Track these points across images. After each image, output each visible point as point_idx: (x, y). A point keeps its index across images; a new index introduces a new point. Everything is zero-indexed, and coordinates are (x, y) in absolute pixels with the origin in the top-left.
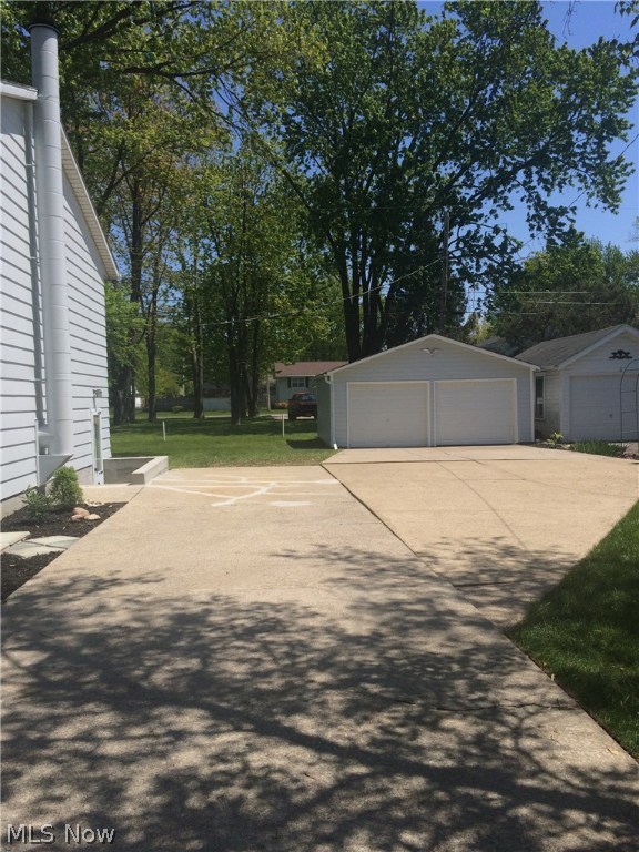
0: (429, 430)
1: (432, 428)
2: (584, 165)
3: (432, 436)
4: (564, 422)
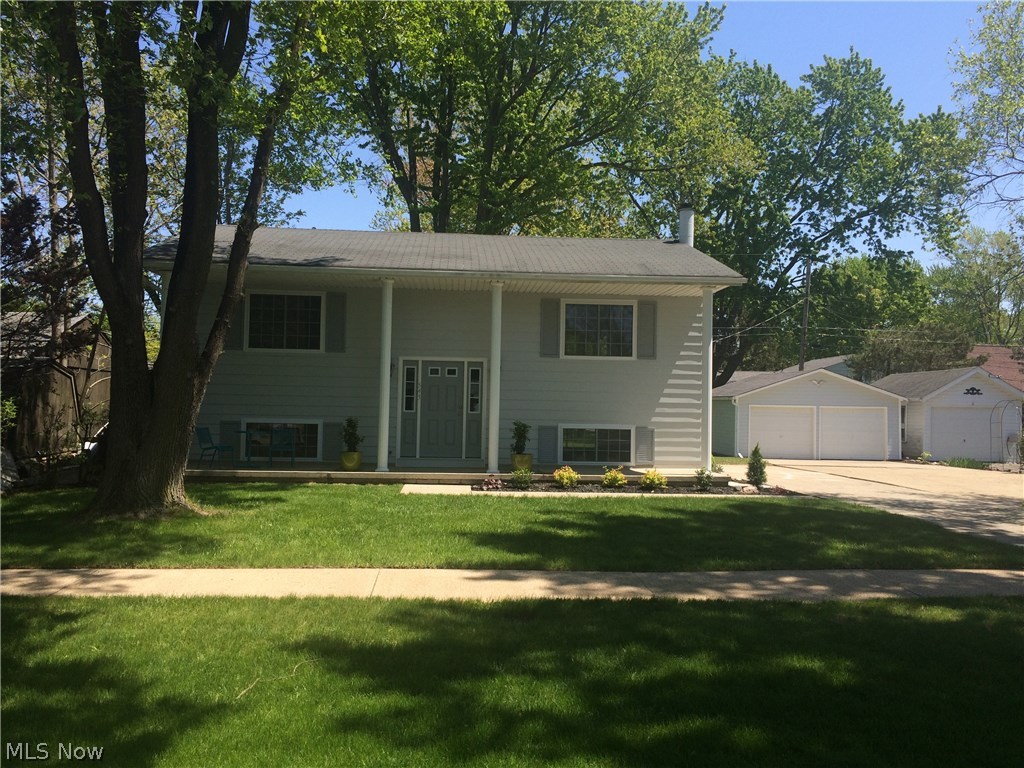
0: (815, 446)
1: (818, 444)
2: (922, 214)
3: (818, 451)
4: (926, 442)
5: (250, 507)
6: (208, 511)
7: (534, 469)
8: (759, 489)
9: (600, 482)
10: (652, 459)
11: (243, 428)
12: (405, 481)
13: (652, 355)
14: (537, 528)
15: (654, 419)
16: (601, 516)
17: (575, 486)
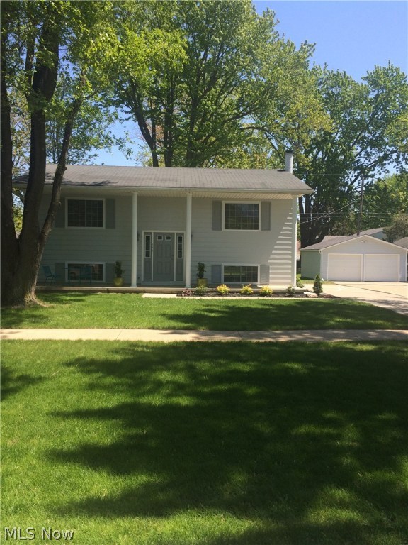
0: (362, 274)
3: (363, 277)
5: (67, 303)
6: (46, 305)
7: (208, 286)
8: (318, 295)
9: (240, 292)
10: (268, 281)
11: (66, 266)
12: (144, 292)
13: (269, 229)
14: (199, 312)
15: (270, 261)
16: (233, 308)
17: (226, 294)
